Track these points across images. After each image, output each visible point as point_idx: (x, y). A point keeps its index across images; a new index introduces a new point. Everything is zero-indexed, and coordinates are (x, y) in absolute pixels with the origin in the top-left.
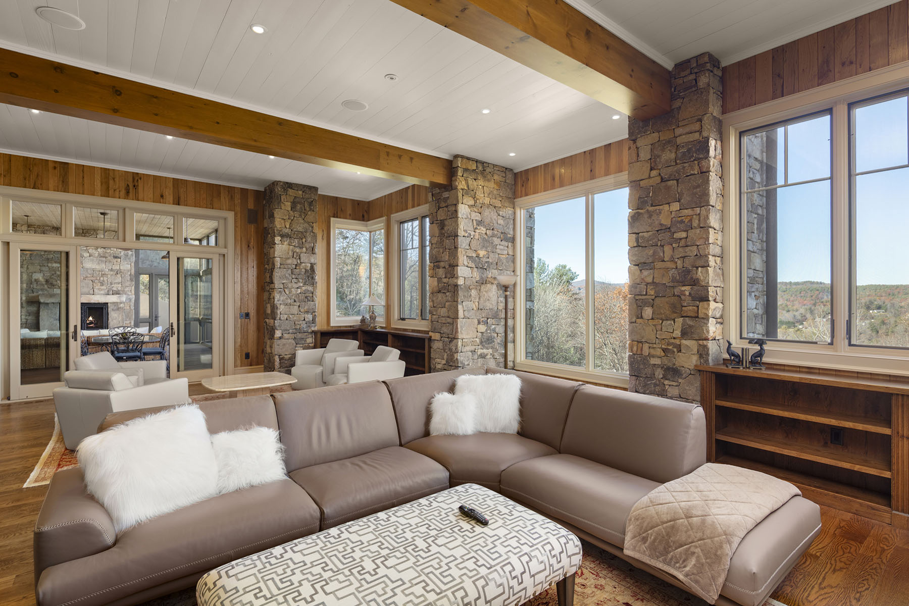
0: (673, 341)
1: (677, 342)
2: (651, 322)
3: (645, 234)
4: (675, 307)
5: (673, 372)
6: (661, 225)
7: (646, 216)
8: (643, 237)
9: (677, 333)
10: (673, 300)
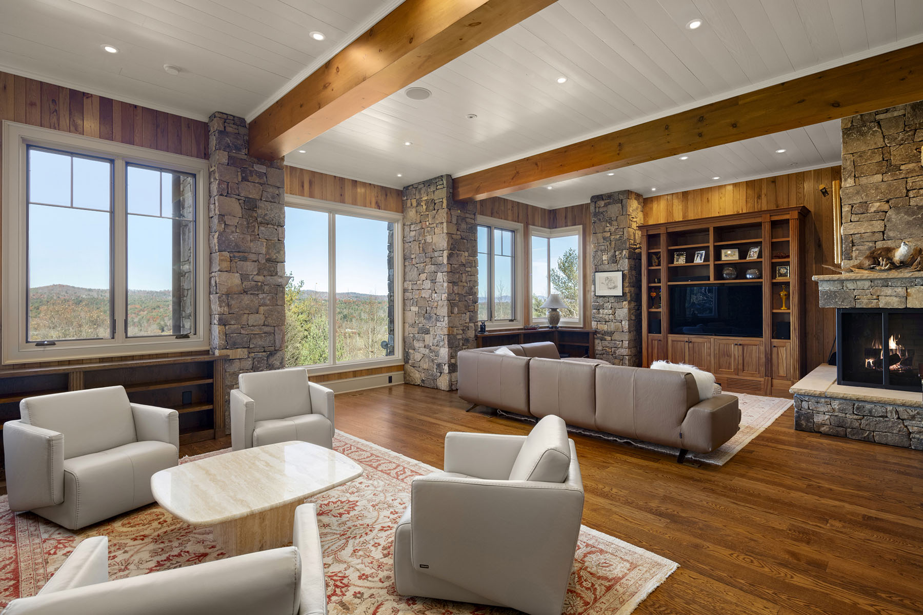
0: (466, 324)
1: (467, 325)
2: (457, 315)
3: (455, 266)
4: (466, 307)
5: (466, 340)
6: (462, 262)
7: (456, 255)
8: (454, 267)
9: (468, 320)
10: (465, 303)
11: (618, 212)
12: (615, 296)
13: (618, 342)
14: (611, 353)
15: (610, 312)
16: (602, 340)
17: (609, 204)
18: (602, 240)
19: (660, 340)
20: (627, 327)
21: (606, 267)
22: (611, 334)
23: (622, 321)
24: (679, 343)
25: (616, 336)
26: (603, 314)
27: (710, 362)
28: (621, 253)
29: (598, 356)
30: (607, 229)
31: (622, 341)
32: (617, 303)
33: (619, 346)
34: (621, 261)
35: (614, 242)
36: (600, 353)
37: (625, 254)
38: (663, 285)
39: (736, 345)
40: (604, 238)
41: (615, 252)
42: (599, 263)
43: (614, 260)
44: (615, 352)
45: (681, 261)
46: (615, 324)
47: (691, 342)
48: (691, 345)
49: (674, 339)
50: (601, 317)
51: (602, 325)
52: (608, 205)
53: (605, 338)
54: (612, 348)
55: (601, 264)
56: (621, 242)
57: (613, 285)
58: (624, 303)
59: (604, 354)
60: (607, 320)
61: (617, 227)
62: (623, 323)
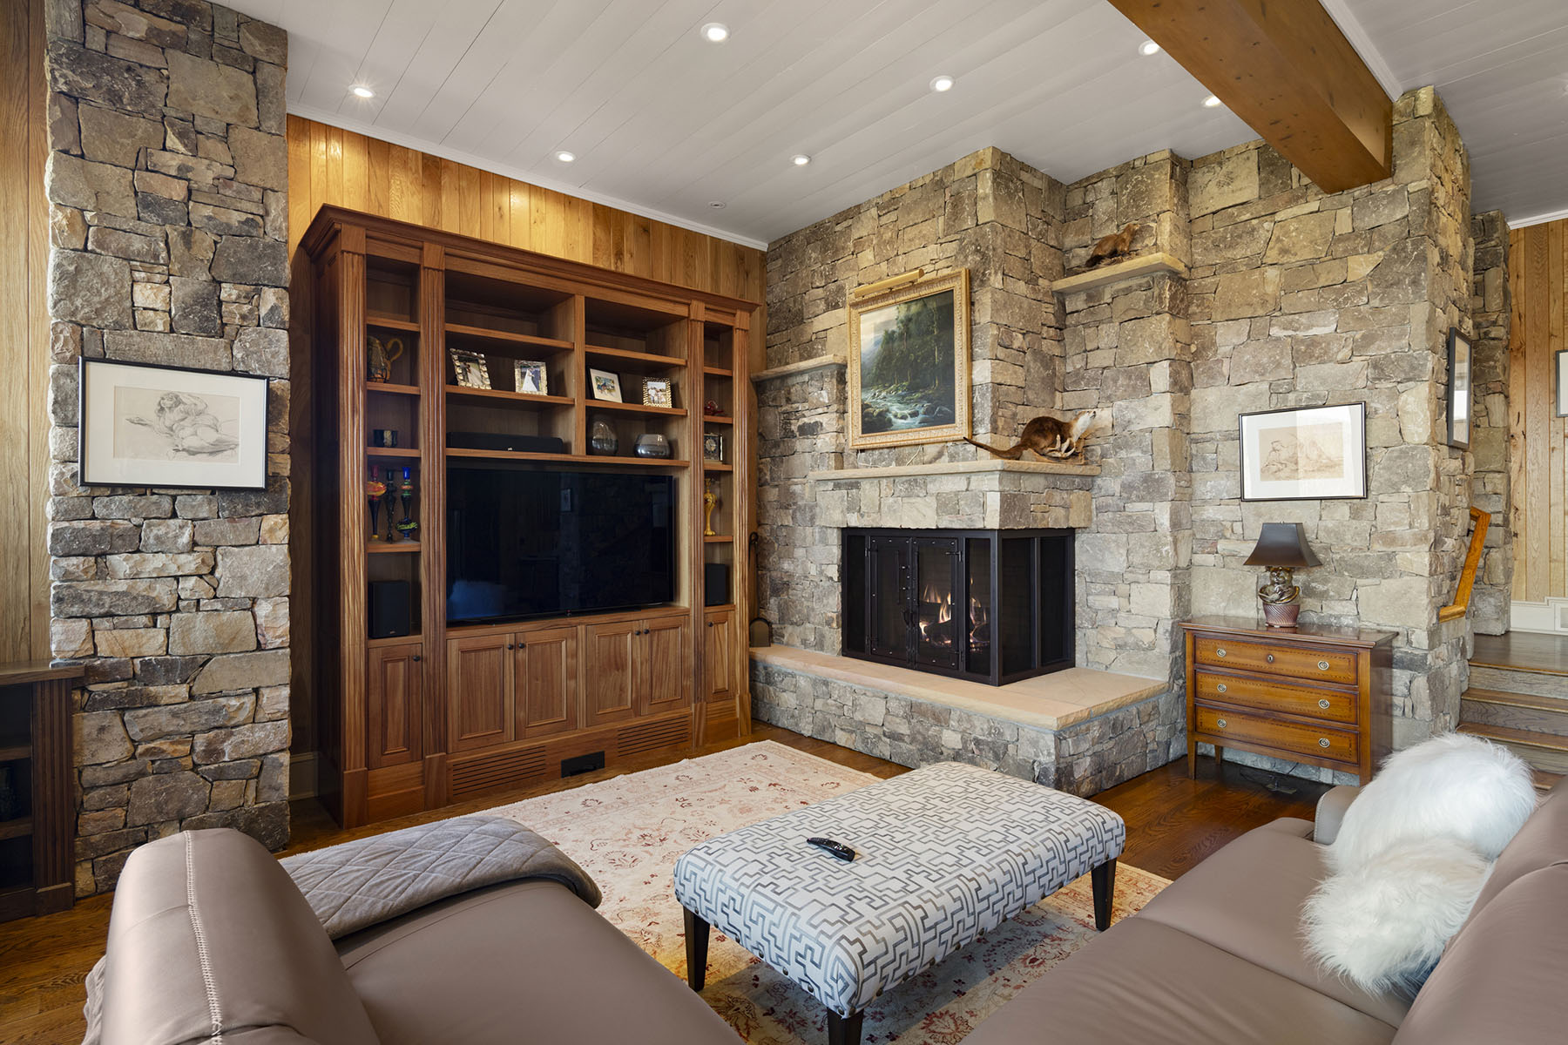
11: (236, 108)
12: (213, 490)
13: (234, 702)
14: (188, 762)
15: (190, 562)
16: (122, 711)
17: (182, 44)
18: (131, 203)
19: (418, 659)
20: (284, 624)
21: (163, 346)
22: (189, 668)
23: (254, 600)
24: (485, 655)
25: (218, 675)
26: (135, 577)
27: (575, 693)
28: (249, 298)
29: (95, 794)
30: (171, 162)
31: (256, 691)
32: (231, 519)
33: (241, 717)
34: (250, 334)
35: (211, 237)
36: (117, 774)
37: (273, 309)
38: (431, 454)
39: (639, 633)
40: (147, 203)
41: (217, 283)
42: (110, 316)
43: (207, 319)
44: (213, 752)
45: (477, 380)
46: (215, 620)
47: (523, 646)
48: (522, 655)
49: (471, 644)
50: (125, 594)
51: (127, 634)
52: (173, 46)
53: (149, 696)
54: (193, 734)
55: (118, 326)
56: (253, 247)
57: (210, 437)
58: (271, 520)
59: (142, 774)
60: (167, 601)
61: (230, 172)
62: (263, 609)
